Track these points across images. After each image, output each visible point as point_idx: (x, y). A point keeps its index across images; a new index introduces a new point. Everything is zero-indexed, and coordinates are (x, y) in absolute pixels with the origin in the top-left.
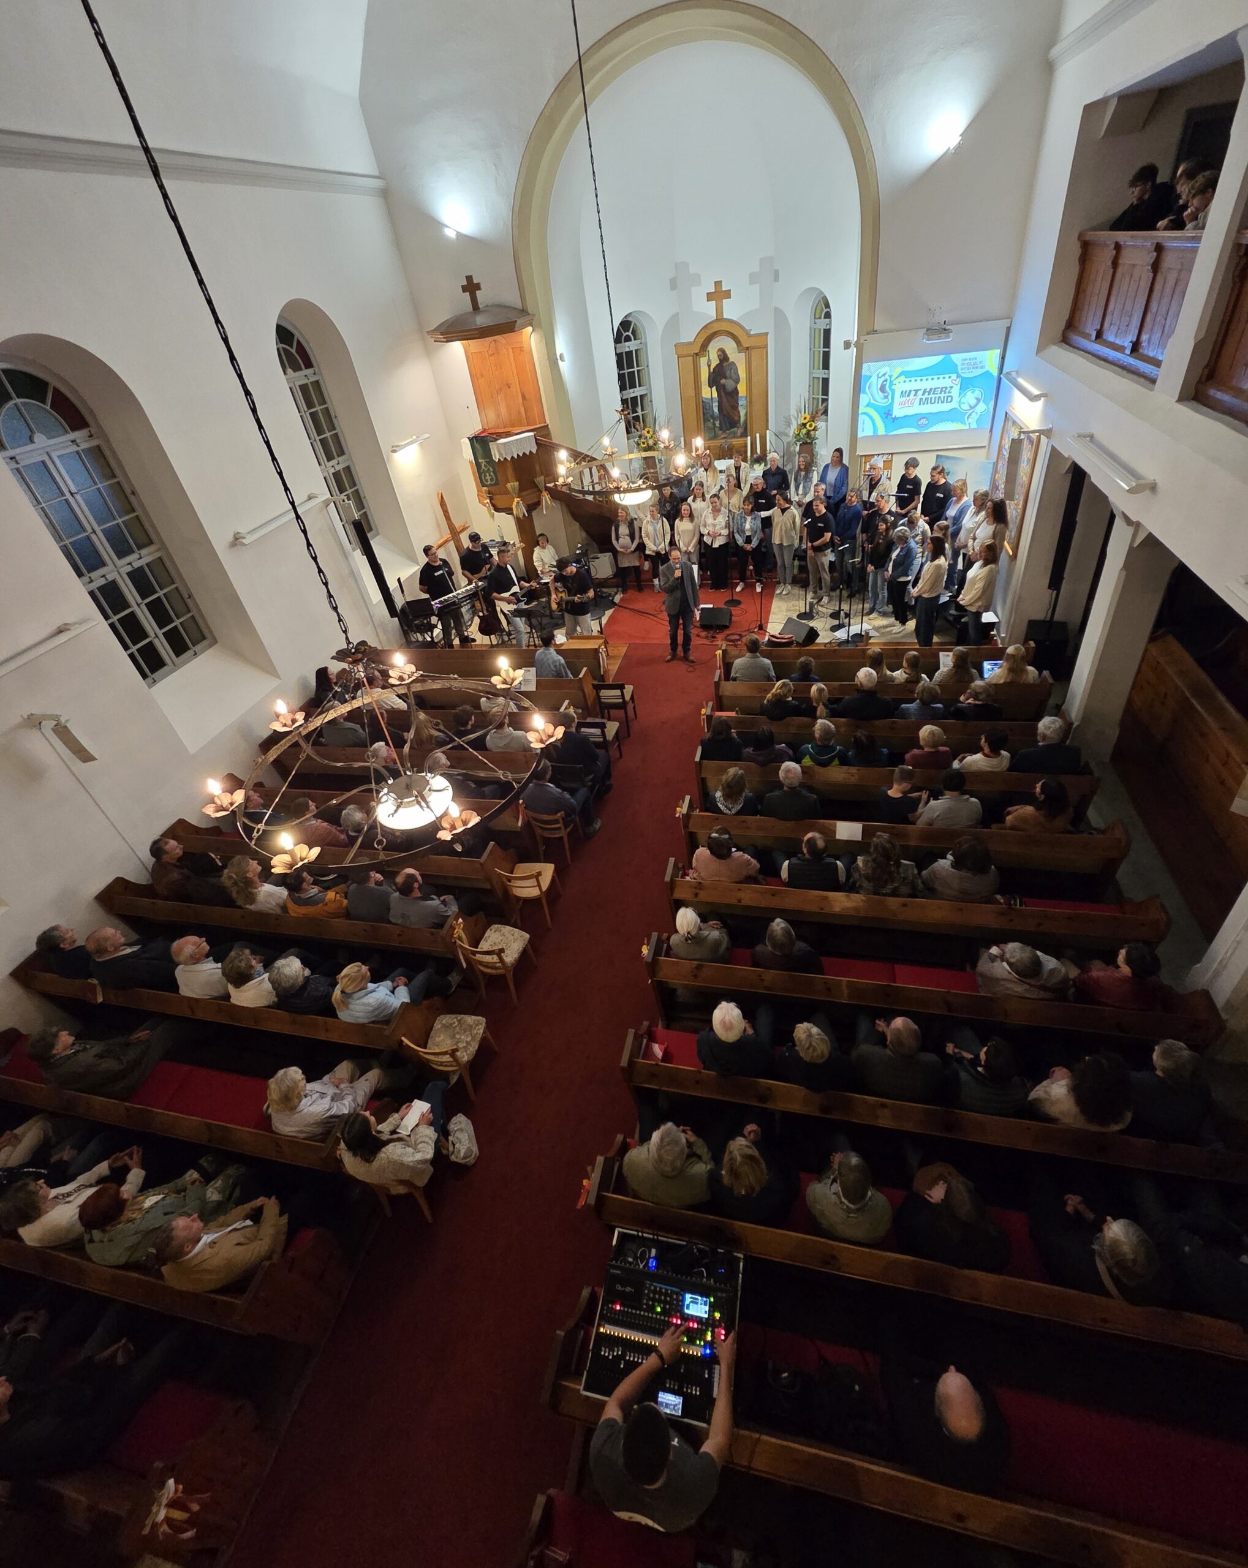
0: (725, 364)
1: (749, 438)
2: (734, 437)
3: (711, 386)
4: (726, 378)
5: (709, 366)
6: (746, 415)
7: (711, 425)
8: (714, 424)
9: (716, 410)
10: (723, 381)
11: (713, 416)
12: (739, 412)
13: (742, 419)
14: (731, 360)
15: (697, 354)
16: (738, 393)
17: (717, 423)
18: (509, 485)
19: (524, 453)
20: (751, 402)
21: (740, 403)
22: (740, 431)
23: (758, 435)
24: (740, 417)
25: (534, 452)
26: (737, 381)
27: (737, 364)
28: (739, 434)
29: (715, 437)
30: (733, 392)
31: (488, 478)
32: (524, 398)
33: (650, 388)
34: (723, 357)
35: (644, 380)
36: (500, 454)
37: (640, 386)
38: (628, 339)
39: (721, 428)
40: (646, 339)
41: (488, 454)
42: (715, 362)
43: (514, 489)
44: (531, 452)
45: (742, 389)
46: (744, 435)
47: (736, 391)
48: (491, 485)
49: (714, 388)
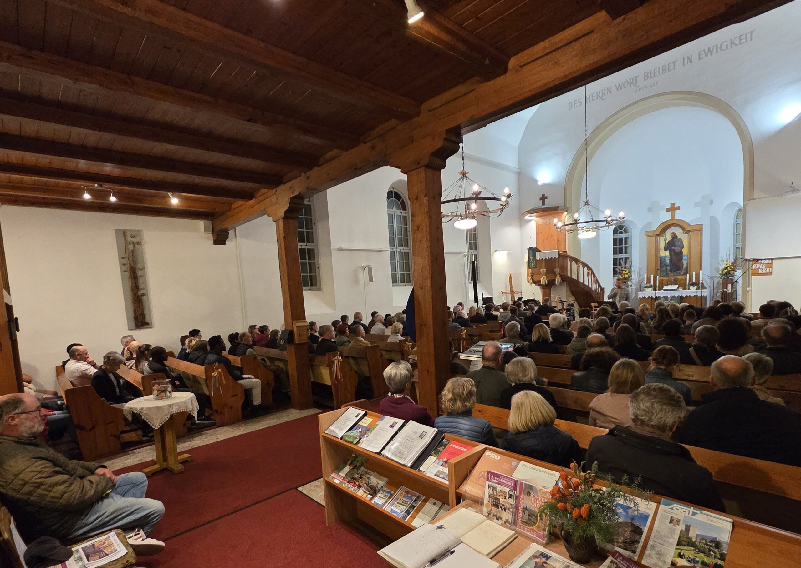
0: (675, 239)
1: (688, 275)
2: (679, 275)
3: (666, 250)
4: (675, 246)
5: (665, 241)
6: (687, 264)
7: (664, 269)
8: (667, 269)
9: (668, 261)
10: (673, 248)
11: (666, 265)
12: (683, 263)
13: (685, 266)
14: (679, 237)
15: (658, 235)
16: (682, 253)
17: (668, 268)
18: (541, 270)
19: (552, 258)
20: (690, 257)
21: (684, 258)
22: (682, 272)
23: (694, 273)
24: (683, 265)
25: (557, 257)
26: (682, 247)
27: (683, 240)
28: (682, 273)
29: (667, 275)
30: (679, 252)
31: (532, 265)
32: (558, 240)
33: (631, 255)
34: (674, 236)
35: (629, 250)
36: (540, 257)
37: (626, 253)
38: (621, 233)
39: (670, 270)
40: (631, 233)
41: (535, 256)
42: (669, 238)
43: (543, 271)
44: (555, 258)
45: (685, 251)
46: (685, 274)
47: (681, 253)
48: (533, 268)
49: (668, 251)
